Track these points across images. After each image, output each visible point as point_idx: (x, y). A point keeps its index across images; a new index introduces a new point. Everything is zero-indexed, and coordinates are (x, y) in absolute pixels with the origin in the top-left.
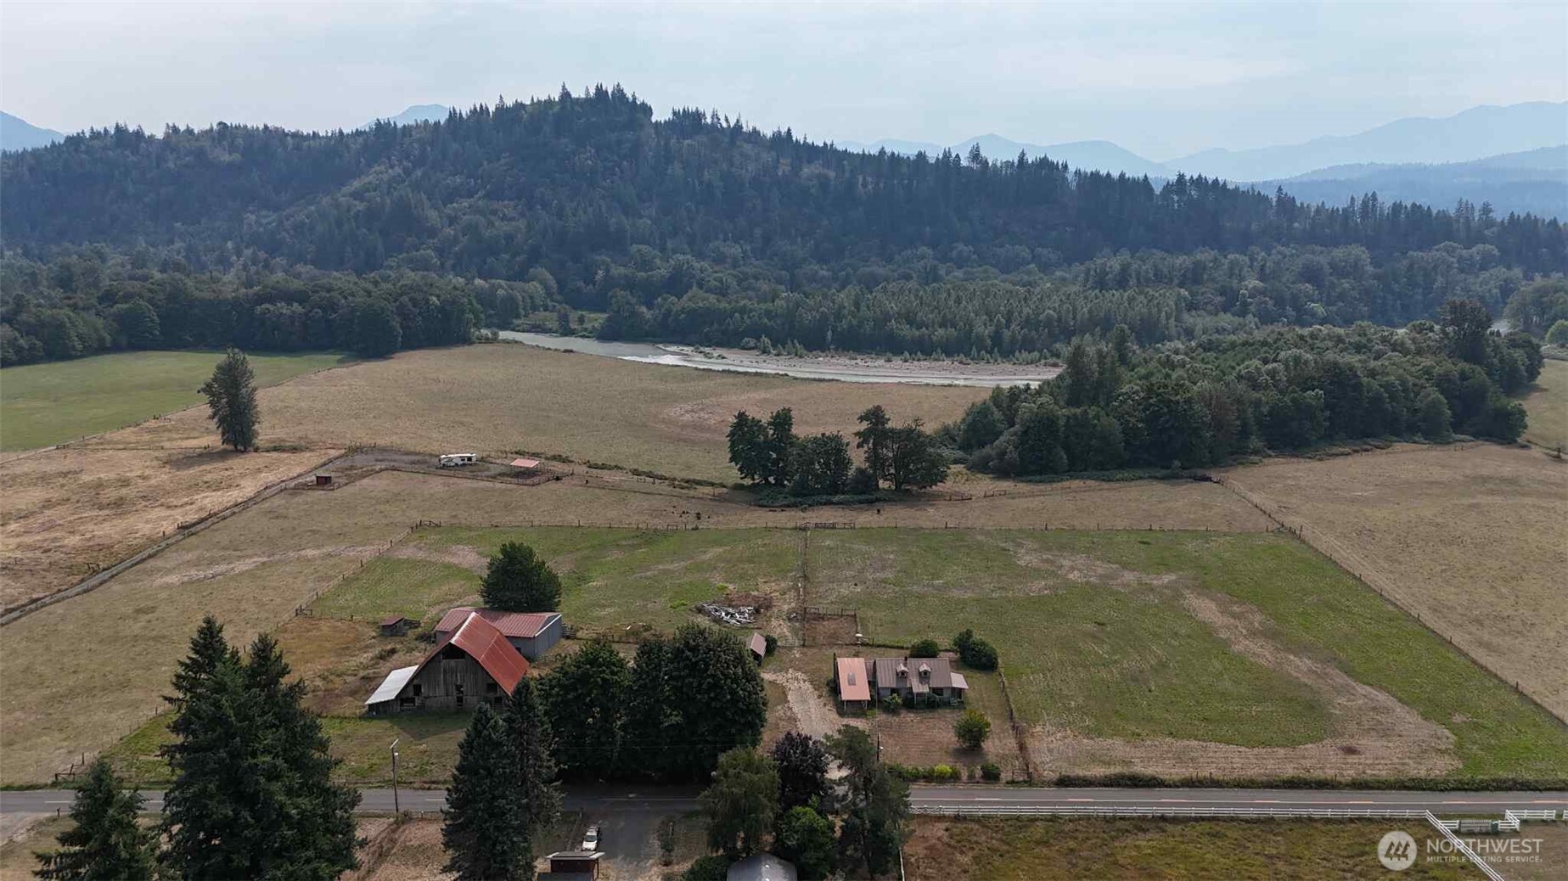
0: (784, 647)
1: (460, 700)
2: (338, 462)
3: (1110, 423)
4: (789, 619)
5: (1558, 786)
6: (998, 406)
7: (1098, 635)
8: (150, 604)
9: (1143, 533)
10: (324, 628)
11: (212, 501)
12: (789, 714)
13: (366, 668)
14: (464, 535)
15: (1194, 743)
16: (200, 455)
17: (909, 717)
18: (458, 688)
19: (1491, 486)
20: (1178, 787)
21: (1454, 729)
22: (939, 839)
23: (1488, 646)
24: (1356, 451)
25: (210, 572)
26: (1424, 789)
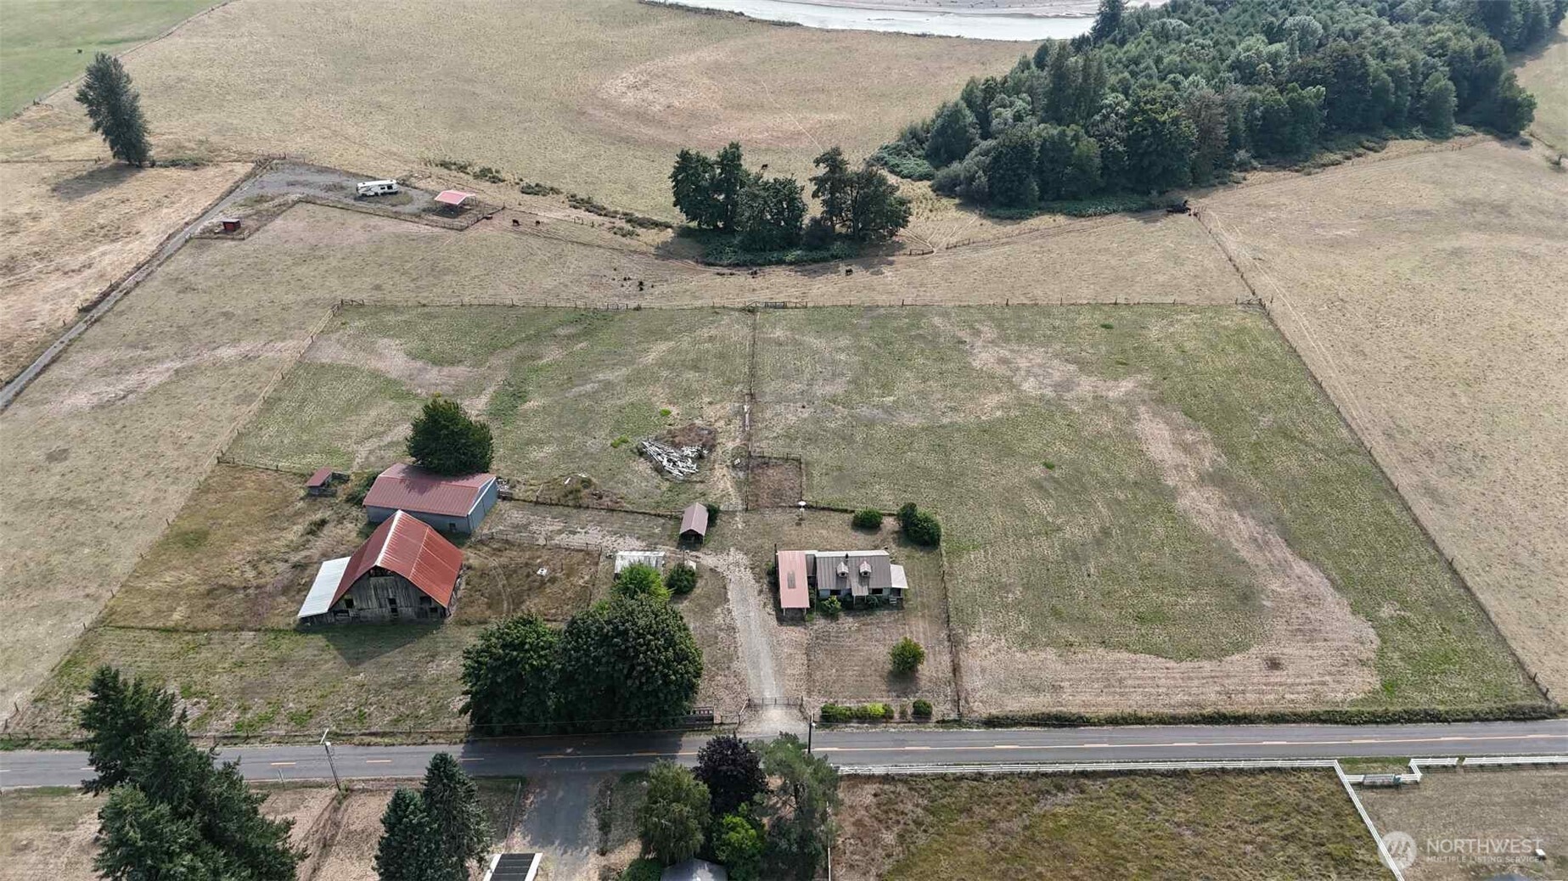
0: (726, 512)
1: (394, 610)
2: (246, 187)
3: (1089, 146)
4: (734, 467)
5: (1467, 717)
6: (970, 104)
7: (1045, 483)
8: (61, 444)
9: (1106, 309)
10: (250, 485)
11: (115, 259)
12: (728, 620)
13: (296, 549)
14: (390, 319)
15: (1124, 655)
16: (91, 175)
17: (848, 622)
18: (392, 601)
19: (1479, 217)
20: (1102, 725)
21: (1380, 627)
22: (867, 808)
23: (1431, 492)
24: (1348, 158)
25: (120, 388)
26: (1337, 723)
